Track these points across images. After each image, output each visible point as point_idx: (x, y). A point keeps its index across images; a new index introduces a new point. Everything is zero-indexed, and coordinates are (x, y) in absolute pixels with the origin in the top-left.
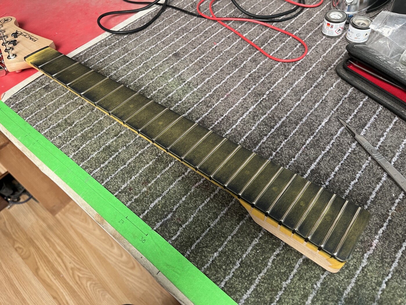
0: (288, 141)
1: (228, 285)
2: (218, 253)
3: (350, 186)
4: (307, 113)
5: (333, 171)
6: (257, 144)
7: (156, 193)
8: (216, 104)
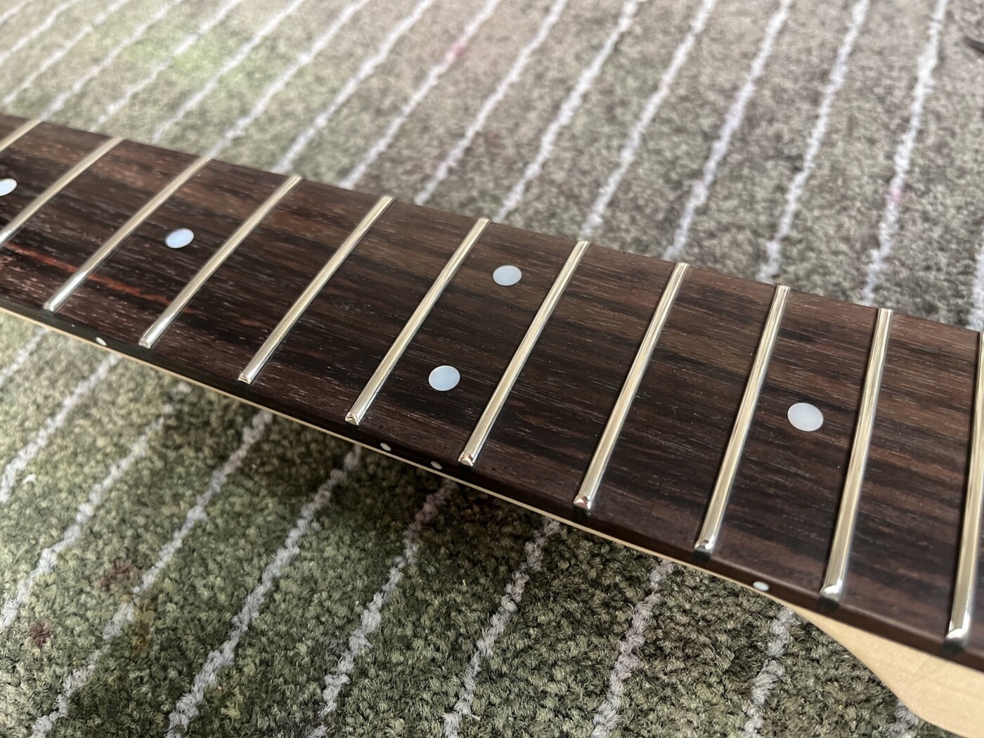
7: (199, 620)
8: (417, 97)
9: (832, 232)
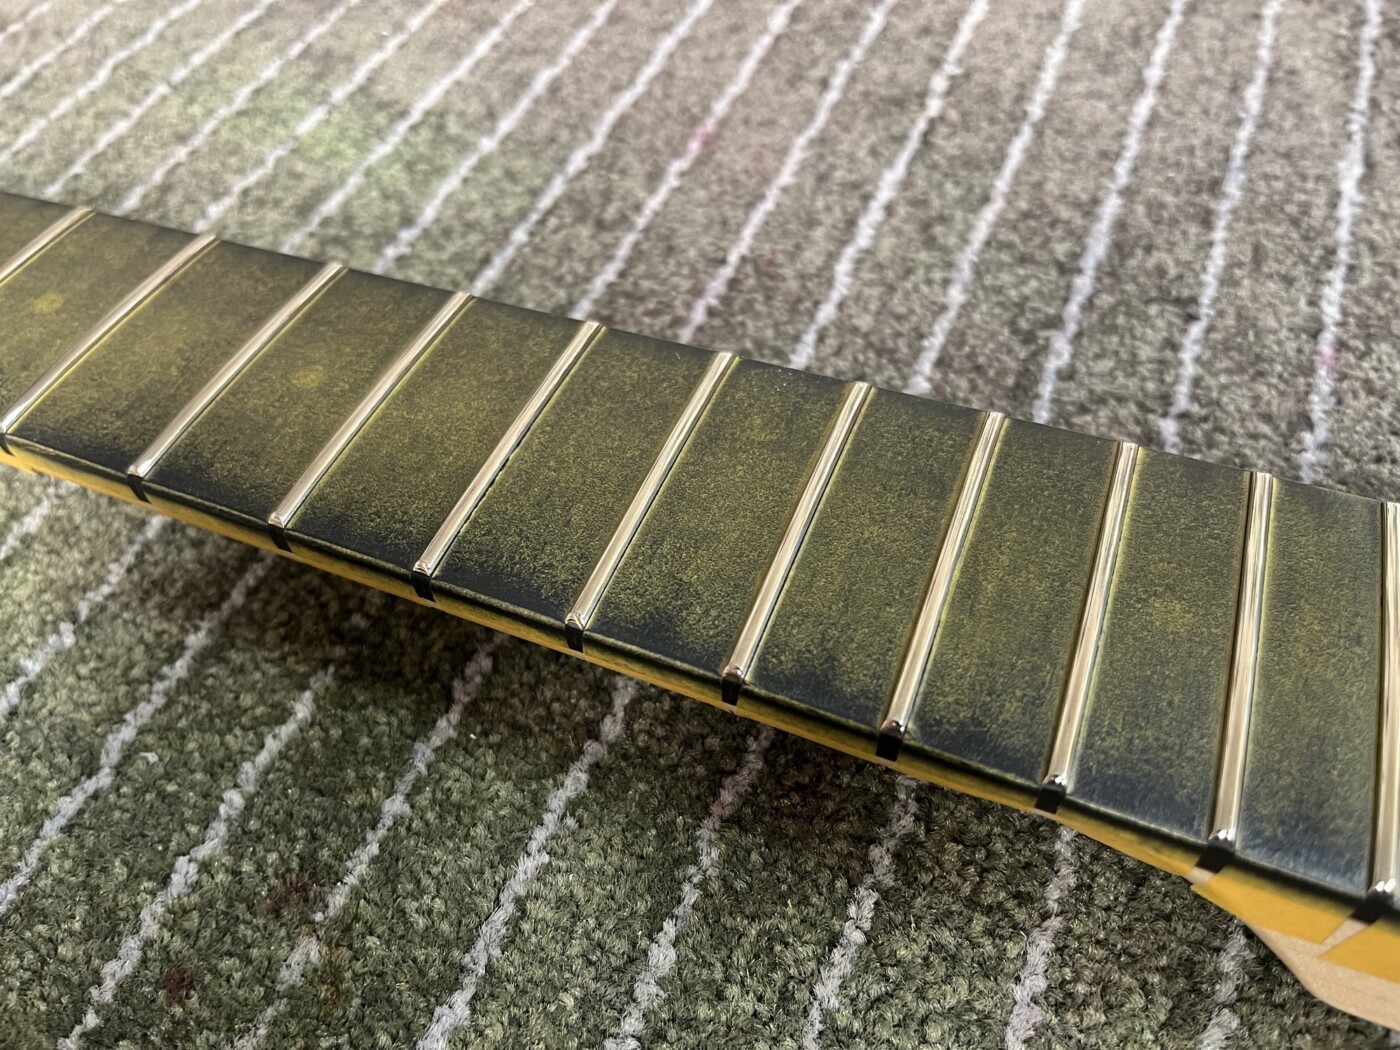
4: (1226, 150)
6: (1026, 391)
7: (415, 960)
8: (654, 203)
9: (1246, 407)
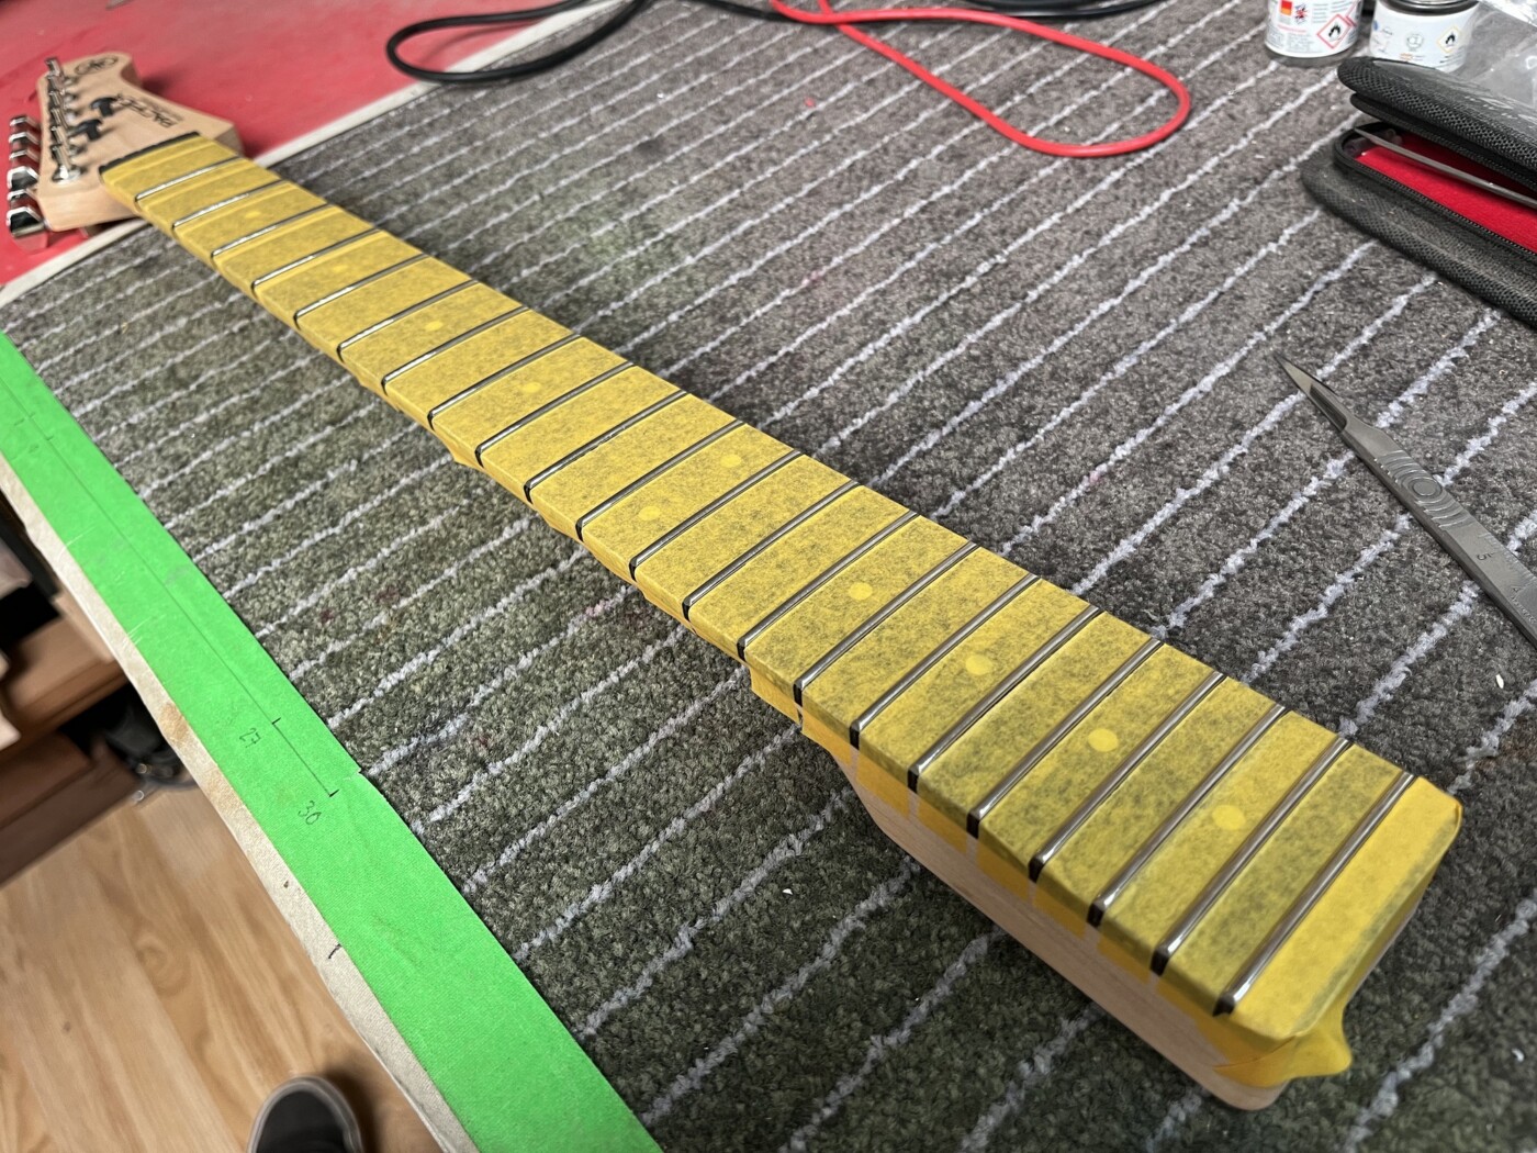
0: (1034, 447)
1: (614, 1028)
2: (607, 886)
3: (1286, 634)
4: (1140, 342)
5: (1217, 572)
6: (892, 459)
7: (423, 634)
8: (759, 312)
9: (1015, 495)
